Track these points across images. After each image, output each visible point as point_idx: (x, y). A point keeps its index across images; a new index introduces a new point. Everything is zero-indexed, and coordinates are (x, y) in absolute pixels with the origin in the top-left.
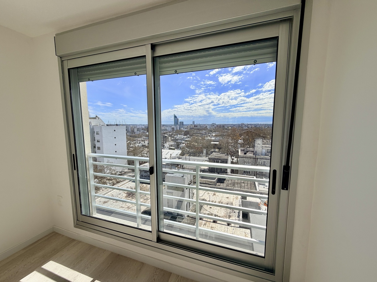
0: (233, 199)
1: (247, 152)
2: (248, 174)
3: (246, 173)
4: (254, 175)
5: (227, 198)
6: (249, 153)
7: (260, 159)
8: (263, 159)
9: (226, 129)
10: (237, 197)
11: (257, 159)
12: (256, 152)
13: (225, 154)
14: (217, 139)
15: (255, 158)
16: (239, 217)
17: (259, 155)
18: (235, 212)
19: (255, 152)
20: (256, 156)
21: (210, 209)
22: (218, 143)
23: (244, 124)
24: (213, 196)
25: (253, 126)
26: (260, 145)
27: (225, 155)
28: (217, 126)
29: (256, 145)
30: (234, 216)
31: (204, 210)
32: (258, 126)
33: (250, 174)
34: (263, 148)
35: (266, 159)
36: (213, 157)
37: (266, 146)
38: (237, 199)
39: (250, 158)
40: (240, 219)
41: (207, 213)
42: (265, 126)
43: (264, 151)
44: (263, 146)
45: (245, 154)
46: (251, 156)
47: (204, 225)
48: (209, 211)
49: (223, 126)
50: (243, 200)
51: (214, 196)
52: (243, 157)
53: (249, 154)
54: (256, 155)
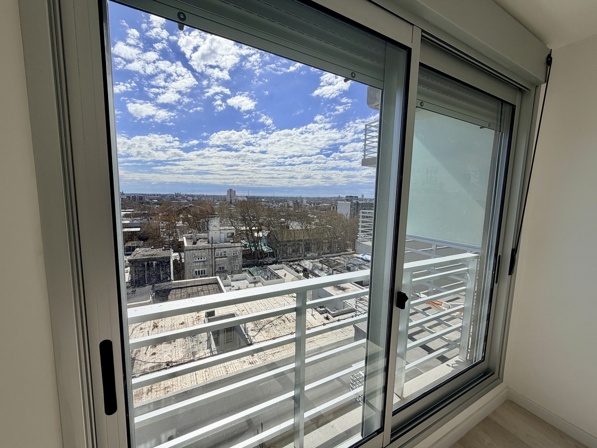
0: (193, 322)
1: (197, 240)
2: (203, 275)
3: (199, 274)
4: (212, 274)
5: (181, 324)
6: (201, 241)
7: (219, 248)
8: (223, 248)
9: (148, 203)
10: (198, 317)
11: (215, 248)
12: (212, 239)
13: (161, 249)
14: (135, 222)
15: (212, 249)
16: (209, 347)
17: (217, 243)
18: (201, 343)
19: (210, 239)
20: (213, 245)
21: (154, 356)
22: (138, 229)
23: (180, 195)
24: (153, 329)
25: (196, 198)
26: (216, 227)
27: (163, 250)
28: (129, 197)
29: (211, 228)
30: (202, 349)
31: (140, 365)
32: (203, 199)
33: (206, 274)
34: (221, 231)
35: (226, 248)
36: (138, 257)
37: (226, 228)
38: (199, 320)
39: (204, 249)
40: (213, 350)
41: (149, 367)
42: (214, 199)
43: (223, 236)
44: (221, 228)
45: (195, 243)
46: (205, 246)
47: (148, 393)
48: (152, 361)
49: (141, 198)
50: (209, 318)
51: (156, 329)
52: (192, 250)
53: (201, 244)
54: (212, 243)
